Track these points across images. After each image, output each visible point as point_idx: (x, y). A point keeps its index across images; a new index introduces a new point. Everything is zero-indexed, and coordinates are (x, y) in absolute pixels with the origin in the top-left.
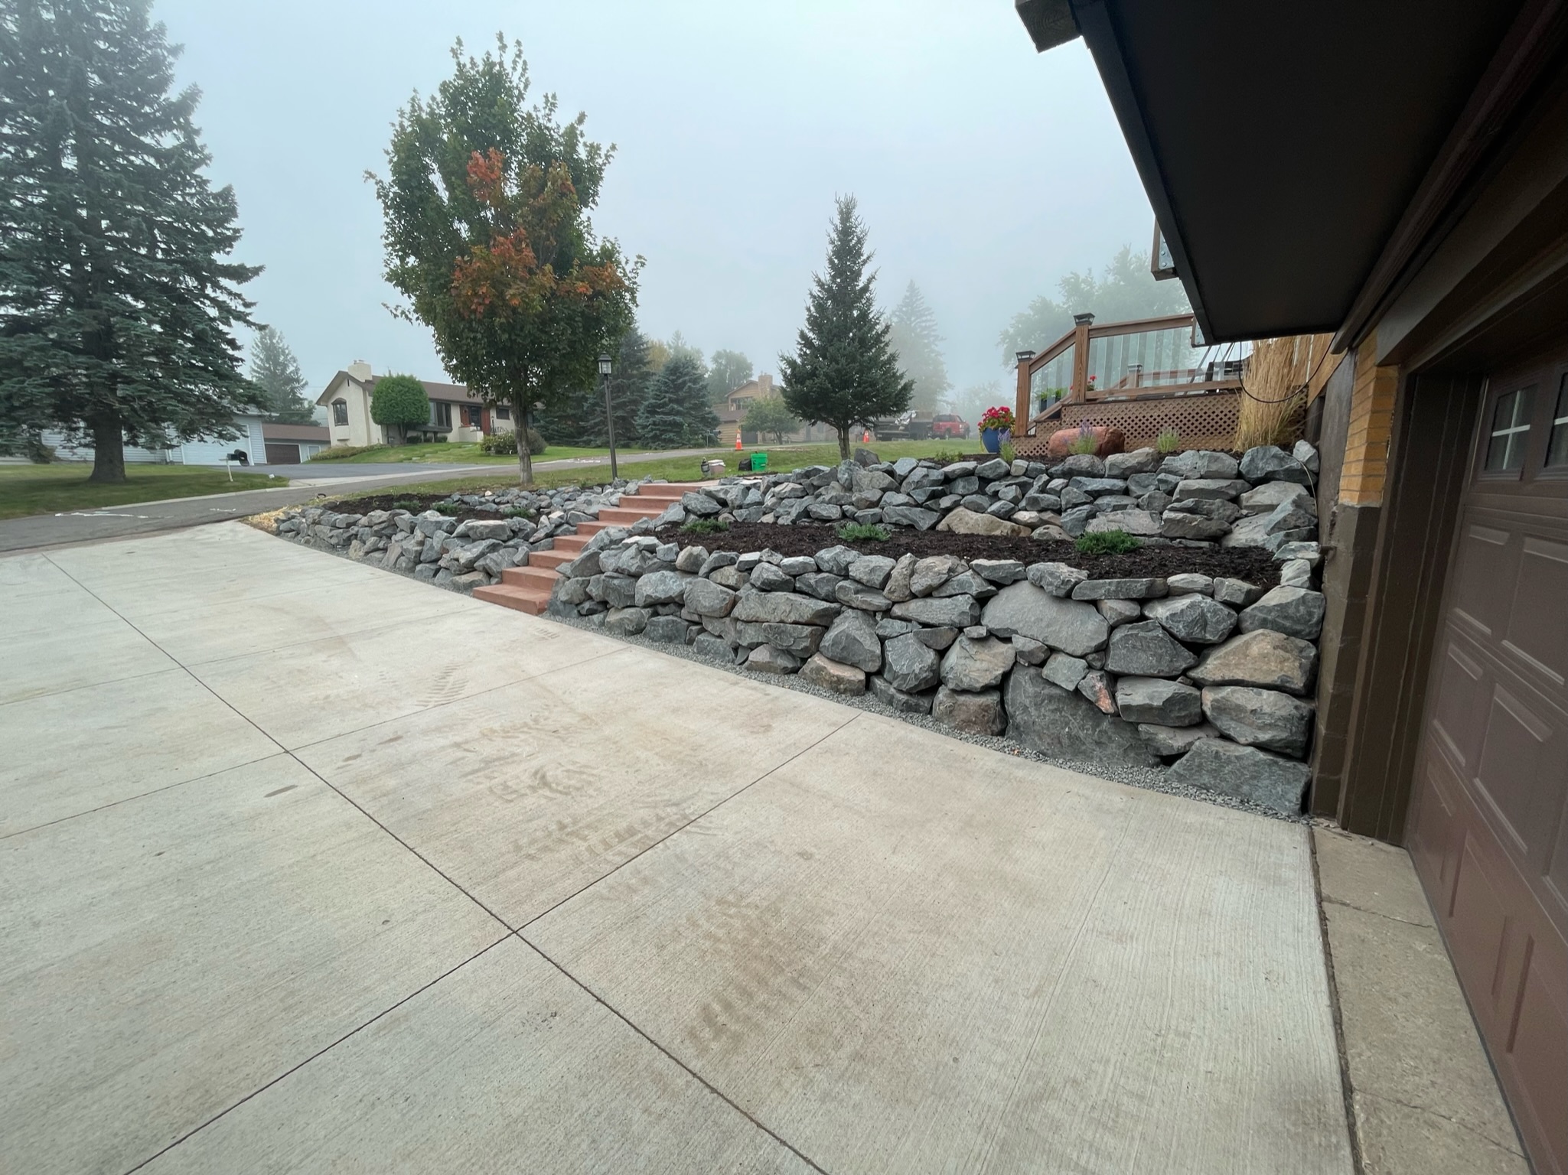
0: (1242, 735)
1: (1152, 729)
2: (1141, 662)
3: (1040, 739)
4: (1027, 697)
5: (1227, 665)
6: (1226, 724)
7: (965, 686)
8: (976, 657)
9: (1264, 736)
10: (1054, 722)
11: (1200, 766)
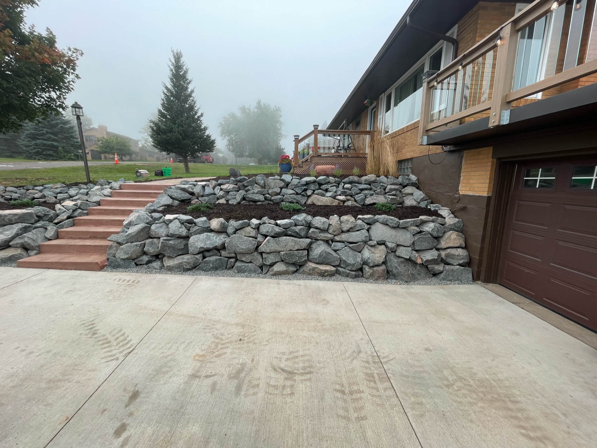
0: (455, 263)
1: (433, 266)
2: (425, 245)
3: (404, 277)
4: (396, 263)
5: (447, 243)
6: (449, 260)
7: (376, 264)
8: (375, 252)
9: (461, 262)
10: (405, 270)
11: (448, 274)
